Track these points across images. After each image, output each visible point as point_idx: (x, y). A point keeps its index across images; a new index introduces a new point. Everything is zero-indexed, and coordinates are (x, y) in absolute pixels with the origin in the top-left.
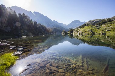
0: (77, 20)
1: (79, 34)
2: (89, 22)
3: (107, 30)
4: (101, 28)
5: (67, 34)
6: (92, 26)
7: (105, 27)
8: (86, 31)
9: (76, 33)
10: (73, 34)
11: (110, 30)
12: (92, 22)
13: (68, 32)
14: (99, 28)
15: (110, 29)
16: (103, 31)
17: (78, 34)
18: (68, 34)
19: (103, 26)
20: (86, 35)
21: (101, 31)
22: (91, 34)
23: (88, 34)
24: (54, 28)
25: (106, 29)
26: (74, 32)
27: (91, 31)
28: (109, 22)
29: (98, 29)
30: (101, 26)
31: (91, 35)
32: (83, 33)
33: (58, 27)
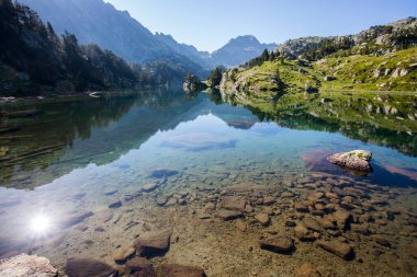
0: (247, 37)
1: (238, 88)
2: (288, 44)
3: (325, 79)
4: (310, 71)
5: (200, 86)
6: (285, 61)
7: (325, 67)
8: (260, 77)
9: (230, 84)
10: (221, 87)
11: (335, 79)
12: (298, 45)
13: (206, 82)
14: (305, 69)
15: (335, 75)
16: (315, 79)
17: (234, 87)
18: (205, 87)
19: (319, 62)
20: (259, 94)
21: (308, 81)
22: (273, 90)
23: (265, 90)
24: (160, 66)
25: (324, 73)
26: (224, 79)
27: (277, 79)
28: (344, 48)
29: (302, 71)
30: (313, 63)
31: (275, 94)
32: (249, 84)
33: (175, 61)
